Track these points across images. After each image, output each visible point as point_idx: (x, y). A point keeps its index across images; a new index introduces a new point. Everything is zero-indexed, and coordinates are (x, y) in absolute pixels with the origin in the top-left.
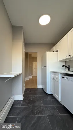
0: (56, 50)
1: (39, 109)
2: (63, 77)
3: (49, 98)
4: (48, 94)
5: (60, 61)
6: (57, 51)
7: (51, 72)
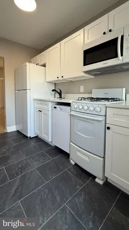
0: (42, 63)
1: (20, 166)
2: (55, 108)
3: (33, 143)
4: (30, 138)
5: (48, 82)
6: (44, 66)
7: (35, 100)
